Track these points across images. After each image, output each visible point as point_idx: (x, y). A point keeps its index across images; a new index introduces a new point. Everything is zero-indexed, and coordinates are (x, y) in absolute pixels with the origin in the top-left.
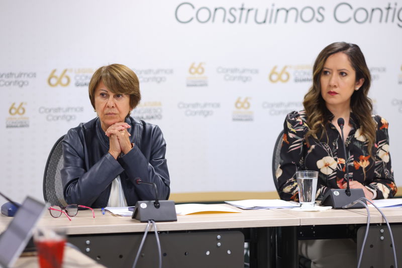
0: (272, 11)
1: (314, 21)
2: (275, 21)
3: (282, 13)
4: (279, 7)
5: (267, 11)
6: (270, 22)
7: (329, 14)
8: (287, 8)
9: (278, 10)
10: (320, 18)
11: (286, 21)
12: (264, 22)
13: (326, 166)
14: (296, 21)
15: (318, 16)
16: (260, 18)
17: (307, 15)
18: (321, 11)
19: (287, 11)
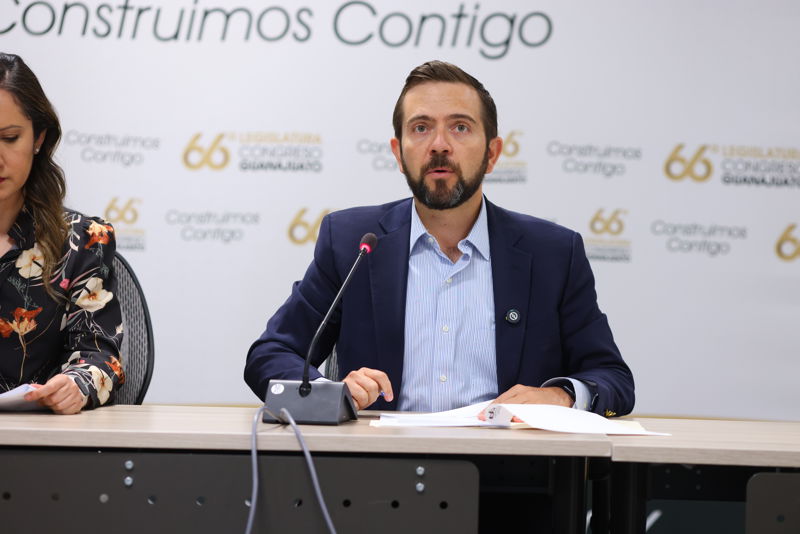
0: (194, 12)
1: (289, 36)
2: (200, 37)
3: (216, 20)
4: (210, 7)
5: (182, 13)
6: (188, 37)
7: (321, 24)
8: (229, 9)
9: (206, 13)
10: (302, 33)
11: (224, 37)
12: (176, 36)
14: (247, 36)
15: (295, 27)
16: (167, 29)
17: (273, 24)
18: (304, 16)
19: (228, 16)
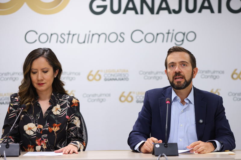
0: (89, 35)
1: (118, 41)
2: (91, 42)
3: (96, 37)
4: (94, 33)
5: (86, 35)
6: (88, 42)
7: (127, 37)
8: (100, 34)
9: (93, 35)
10: (122, 40)
11: (98, 42)
12: (84, 42)
13: (29, 129)
14: (105, 41)
15: (120, 38)
16: (81, 40)
17: (113, 37)
18: (122, 35)
19: (99, 36)
